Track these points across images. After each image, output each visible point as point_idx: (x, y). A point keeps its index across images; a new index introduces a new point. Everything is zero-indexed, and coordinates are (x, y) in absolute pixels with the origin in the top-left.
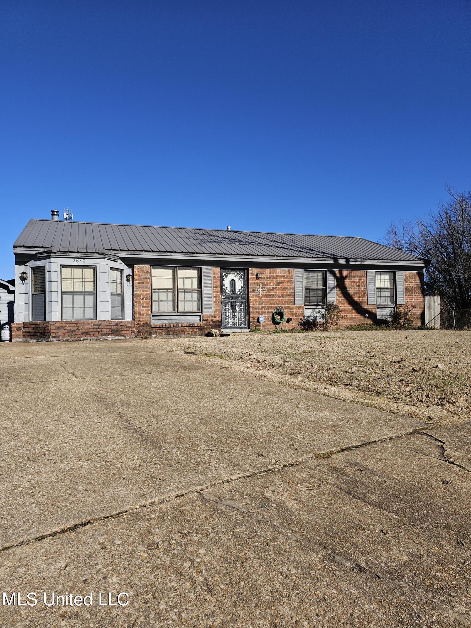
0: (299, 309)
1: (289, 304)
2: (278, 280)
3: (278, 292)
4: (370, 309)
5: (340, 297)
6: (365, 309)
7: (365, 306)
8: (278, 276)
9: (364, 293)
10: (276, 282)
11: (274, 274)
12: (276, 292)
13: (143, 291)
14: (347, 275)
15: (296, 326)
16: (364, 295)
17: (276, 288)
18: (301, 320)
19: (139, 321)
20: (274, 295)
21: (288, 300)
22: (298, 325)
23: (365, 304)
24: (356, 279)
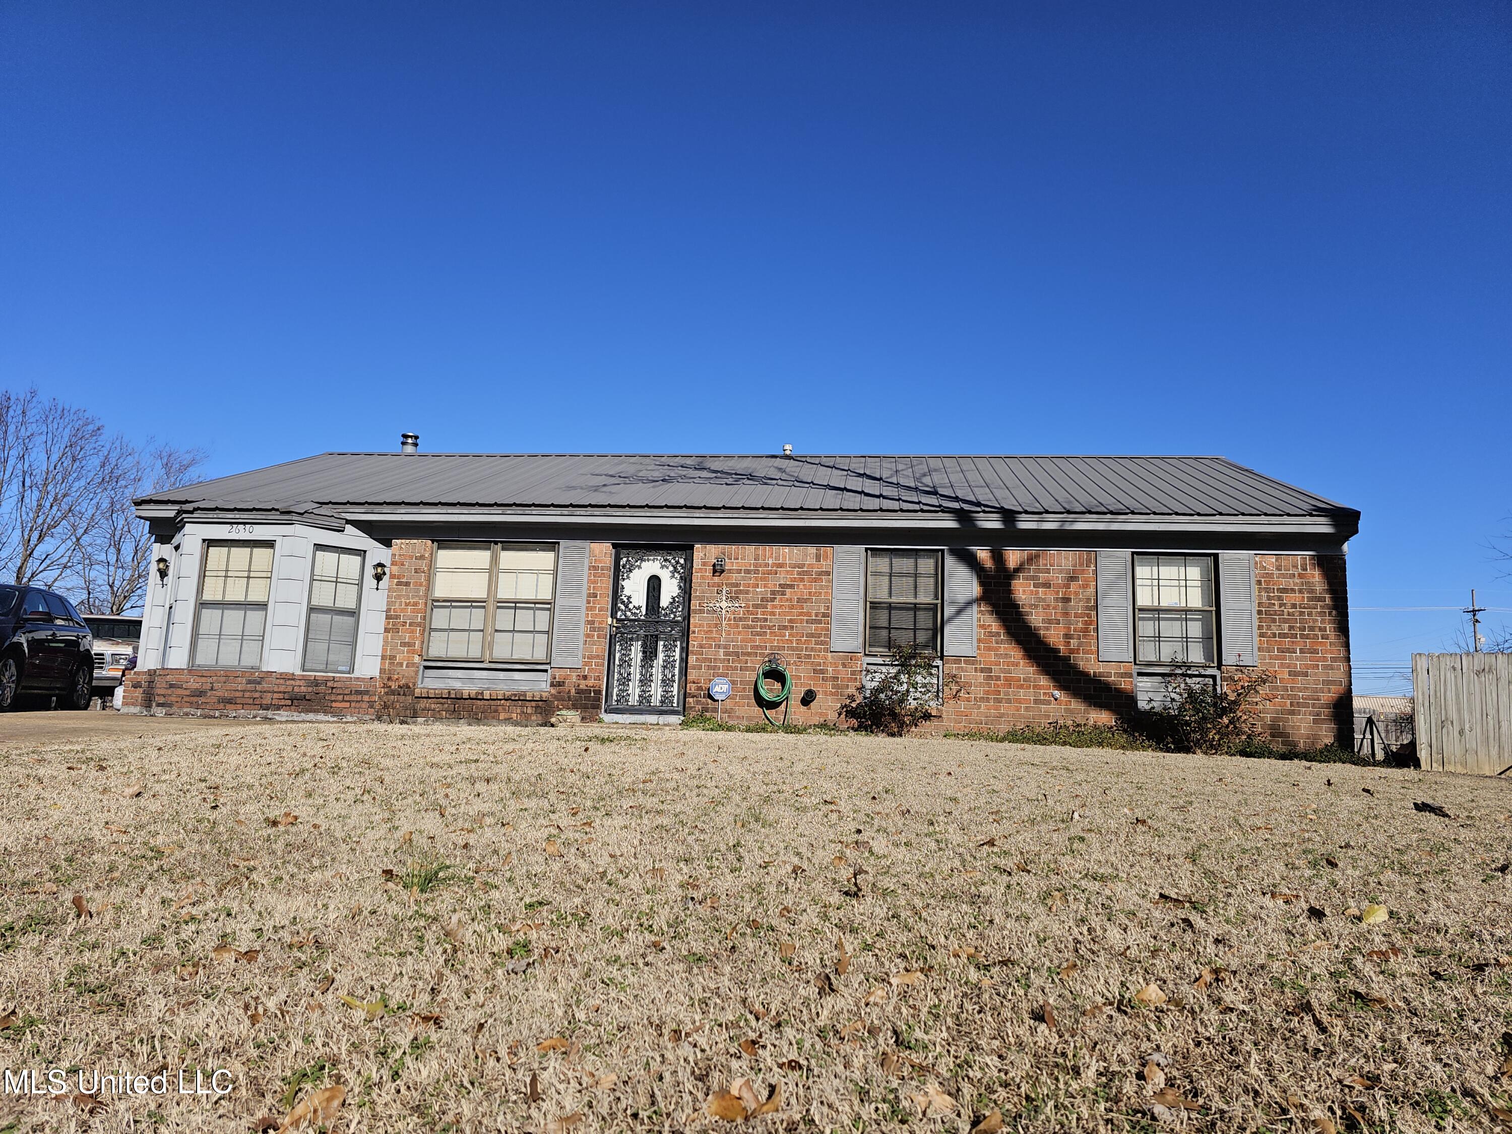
0: (844, 665)
1: (812, 649)
2: (783, 577)
3: (779, 613)
4: (1109, 675)
5: (991, 634)
6: (1087, 674)
7: (1089, 665)
8: (781, 566)
9: (1086, 623)
10: (773, 584)
11: (770, 562)
12: (773, 614)
13: (407, 605)
14: (1022, 564)
15: (832, 716)
16: (1086, 630)
17: (773, 600)
18: (852, 698)
19: (389, 679)
20: (766, 620)
21: (812, 635)
22: (840, 714)
23: (1088, 660)
24: (1058, 578)
